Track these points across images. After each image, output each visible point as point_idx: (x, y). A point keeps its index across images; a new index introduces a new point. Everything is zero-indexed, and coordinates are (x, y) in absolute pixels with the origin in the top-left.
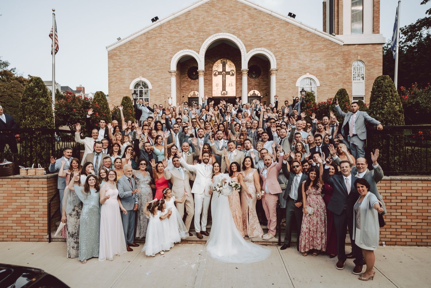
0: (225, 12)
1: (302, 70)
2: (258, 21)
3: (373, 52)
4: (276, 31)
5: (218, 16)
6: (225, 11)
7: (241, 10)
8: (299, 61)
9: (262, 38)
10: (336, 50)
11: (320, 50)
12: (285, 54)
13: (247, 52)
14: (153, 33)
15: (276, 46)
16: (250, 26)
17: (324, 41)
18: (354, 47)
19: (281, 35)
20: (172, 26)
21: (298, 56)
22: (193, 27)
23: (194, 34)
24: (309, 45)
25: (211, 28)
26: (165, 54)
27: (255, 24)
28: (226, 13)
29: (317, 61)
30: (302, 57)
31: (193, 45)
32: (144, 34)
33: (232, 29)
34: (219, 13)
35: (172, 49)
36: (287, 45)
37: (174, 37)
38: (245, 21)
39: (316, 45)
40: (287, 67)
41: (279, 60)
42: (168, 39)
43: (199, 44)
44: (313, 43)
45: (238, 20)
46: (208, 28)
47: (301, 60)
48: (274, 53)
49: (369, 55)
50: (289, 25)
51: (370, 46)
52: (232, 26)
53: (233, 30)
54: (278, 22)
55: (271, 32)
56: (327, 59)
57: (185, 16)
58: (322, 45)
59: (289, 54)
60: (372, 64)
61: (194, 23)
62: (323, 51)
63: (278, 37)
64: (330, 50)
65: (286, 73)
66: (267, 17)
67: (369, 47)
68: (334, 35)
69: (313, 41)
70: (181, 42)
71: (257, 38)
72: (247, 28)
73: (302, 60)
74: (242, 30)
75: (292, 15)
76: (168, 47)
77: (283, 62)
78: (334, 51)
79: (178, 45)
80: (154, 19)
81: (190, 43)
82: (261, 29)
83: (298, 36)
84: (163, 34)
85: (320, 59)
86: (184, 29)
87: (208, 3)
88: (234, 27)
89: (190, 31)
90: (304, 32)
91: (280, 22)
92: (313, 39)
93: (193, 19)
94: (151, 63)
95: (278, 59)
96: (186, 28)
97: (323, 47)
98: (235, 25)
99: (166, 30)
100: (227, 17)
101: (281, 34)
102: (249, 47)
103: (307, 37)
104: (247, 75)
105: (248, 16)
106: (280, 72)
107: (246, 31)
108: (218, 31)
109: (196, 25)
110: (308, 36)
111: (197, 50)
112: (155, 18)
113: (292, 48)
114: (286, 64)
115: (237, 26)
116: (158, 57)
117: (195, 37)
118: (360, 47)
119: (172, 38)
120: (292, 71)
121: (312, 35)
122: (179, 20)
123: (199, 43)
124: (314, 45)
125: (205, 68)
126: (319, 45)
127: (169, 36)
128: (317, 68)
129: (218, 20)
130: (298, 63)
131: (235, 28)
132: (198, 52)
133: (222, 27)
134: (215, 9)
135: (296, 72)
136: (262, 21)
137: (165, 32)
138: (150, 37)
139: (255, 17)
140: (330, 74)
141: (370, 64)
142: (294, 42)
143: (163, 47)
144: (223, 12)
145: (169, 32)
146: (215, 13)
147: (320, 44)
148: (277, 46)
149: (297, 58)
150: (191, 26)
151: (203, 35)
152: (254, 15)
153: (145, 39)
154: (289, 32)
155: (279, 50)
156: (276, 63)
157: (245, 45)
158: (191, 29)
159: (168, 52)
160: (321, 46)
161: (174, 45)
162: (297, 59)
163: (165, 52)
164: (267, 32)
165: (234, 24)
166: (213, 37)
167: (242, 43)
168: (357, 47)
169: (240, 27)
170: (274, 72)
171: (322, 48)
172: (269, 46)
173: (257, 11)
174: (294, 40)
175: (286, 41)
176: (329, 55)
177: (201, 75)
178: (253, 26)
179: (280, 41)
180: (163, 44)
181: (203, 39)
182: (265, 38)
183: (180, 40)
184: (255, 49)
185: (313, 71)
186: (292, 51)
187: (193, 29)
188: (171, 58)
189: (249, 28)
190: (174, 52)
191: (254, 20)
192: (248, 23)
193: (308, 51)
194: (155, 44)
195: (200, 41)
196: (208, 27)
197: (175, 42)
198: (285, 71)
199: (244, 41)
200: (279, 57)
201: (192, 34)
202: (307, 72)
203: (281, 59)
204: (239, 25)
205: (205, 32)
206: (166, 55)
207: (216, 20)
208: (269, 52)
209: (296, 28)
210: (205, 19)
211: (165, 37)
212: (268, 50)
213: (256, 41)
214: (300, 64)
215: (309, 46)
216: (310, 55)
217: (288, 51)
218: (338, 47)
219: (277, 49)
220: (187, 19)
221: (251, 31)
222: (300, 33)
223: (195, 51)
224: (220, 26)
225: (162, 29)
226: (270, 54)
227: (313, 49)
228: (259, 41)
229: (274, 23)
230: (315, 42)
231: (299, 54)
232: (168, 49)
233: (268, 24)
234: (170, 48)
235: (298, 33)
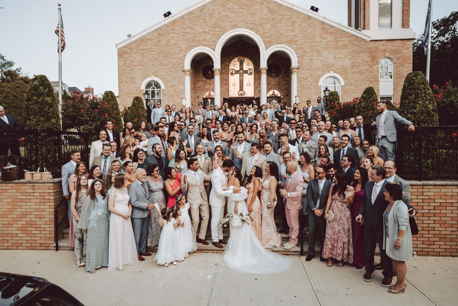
0: (242, 6)
1: (326, 68)
3: (402, 48)
4: (297, 26)
5: (235, 10)
6: (243, 5)
7: (260, 4)
8: (322, 59)
9: (282, 34)
10: (362, 47)
11: (345, 47)
12: (307, 51)
13: (266, 49)
14: (165, 29)
15: (297, 42)
16: (270, 21)
17: (349, 36)
18: (381, 43)
19: (302, 30)
20: (186, 21)
21: (321, 53)
22: (208, 22)
23: (209, 30)
24: (333, 41)
25: (227, 23)
27: (275, 19)
28: (243, 7)
29: (342, 58)
30: (325, 54)
31: (209, 42)
32: (156, 30)
33: (250, 24)
34: (236, 7)
35: (185, 46)
36: (309, 41)
37: (188, 33)
38: (264, 15)
39: (340, 41)
40: (309, 65)
41: (301, 58)
42: (181, 36)
43: (215, 41)
44: (337, 39)
45: (257, 14)
46: (224, 24)
47: (324, 57)
48: (295, 50)
49: (398, 51)
50: (312, 19)
51: (399, 42)
52: (250, 21)
53: (251, 26)
54: (300, 17)
55: (292, 28)
56: (352, 56)
57: (200, 10)
58: (347, 41)
59: (312, 51)
60: (401, 61)
61: (209, 18)
62: (348, 47)
63: (300, 32)
64: (356, 46)
65: (308, 71)
66: (287, 11)
67: (398, 43)
68: (361, 30)
69: (337, 37)
70: (196, 39)
71: (277, 34)
72: (267, 23)
73: (326, 57)
74: (260, 25)
75: (315, 8)
76: (182, 45)
77: (305, 60)
78: (360, 48)
79: (192, 41)
80: (167, 14)
81: (205, 40)
82: (280, 24)
83: (321, 31)
84: (176, 30)
85: (345, 56)
86: (199, 25)
88: (252, 22)
89: (205, 27)
90: (327, 27)
91: (301, 16)
92: (337, 35)
93: (208, 14)
94: (163, 61)
95: (299, 57)
96: (201, 24)
97: (348, 43)
98: (253, 20)
99: (179, 26)
100: (245, 12)
101: (303, 29)
102: (268, 44)
103: (331, 33)
104: (266, 73)
105: (267, 10)
106: (302, 70)
107: (265, 26)
108: (235, 26)
109: (211, 20)
111: (213, 47)
113: (315, 44)
114: (308, 62)
115: (256, 21)
116: (171, 55)
117: (210, 34)
118: (388, 43)
119: (186, 34)
120: (314, 69)
121: (336, 30)
122: (194, 15)
123: (215, 39)
124: (338, 41)
125: (221, 67)
126: (344, 41)
127: (182, 32)
128: (341, 66)
129: (235, 15)
130: (320, 60)
131: (253, 23)
132: (214, 50)
133: (239, 22)
134: (232, 3)
135: (318, 70)
136: (282, 15)
137: (178, 28)
138: (162, 33)
139: (274, 12)
140: (355, 72)
141: (399, 61)
142: (317, 38)
143: (176, 44)
144: (240, 6)
145: (183, 28)
146: (232, 7)
148: (299, 42)
149: (320, 55)
150: (206, 21)
151: (218, 31)
152: (274, 8)
153: (157, 35)
154: (312, 27)
155: (301, 46)
156: (297, 61)
157: (264, 41)
158: (206, 25)
159: (181, 50)
160: (346, 43)
161: (188, 42)
162: (320, 56)
163: (179, 49)
164: (288, 28)
165: (252, 19)
166: (229, 33)
167: (260, 39)
168: (385, 43)
169: (258, 22)
170: (295, 70)
171: (347, 44)
172: (290, 42)
174: (317, 35)
175: (308, 37)
176: (355, 52)
177: (217, 74)
178: (272, 21)
179: (302, 37)
180: (176, 41)
181: (218, 35)
182: (285, 34)
183: (194, 36)
184: (275, 46)
185: (337, 69)
186: (314, 48)
187: (208, 24)
188: (185, 56)
189: (268, 23)
190: (188, 49)
191: (274, 15)
192: (267, 18)
193: (332, 48)
194: (168, 41)
195: (215, 37)
196: (225, 22)
197: (189, 39)
198: (307, 70)
199: (263, 37)
200: (300, 55)
201: (207, 29)
202: (332, 70)
203: (303, 57)
204: (257, 20)
205: (221, 27)
206: (179, 53)
207: (233, 15)
208: (290, 49)
209: (319, 22)
210: (221, 14)
211: (178, 34)
212: (289, 47)
213: (276, 38)
214: (323, 61)
215: (333, 43)
216: (334, 52)
217: (311, 48)
218: (365, 42)
219: (298, 46)
220: (202, 13)
221: (270, 27)
222: (323, 28)
223: (210, 48)
224: (237, 21)
225: (175, 25)
226: (291, 51)
227: (338, 45)
228: (279, 38)
229: (296, 18)
230: (339, 37)
231: (322, 51)
232: (181, 47)
233: (289, 18)
234: (183, 45)
235: (321, 28)
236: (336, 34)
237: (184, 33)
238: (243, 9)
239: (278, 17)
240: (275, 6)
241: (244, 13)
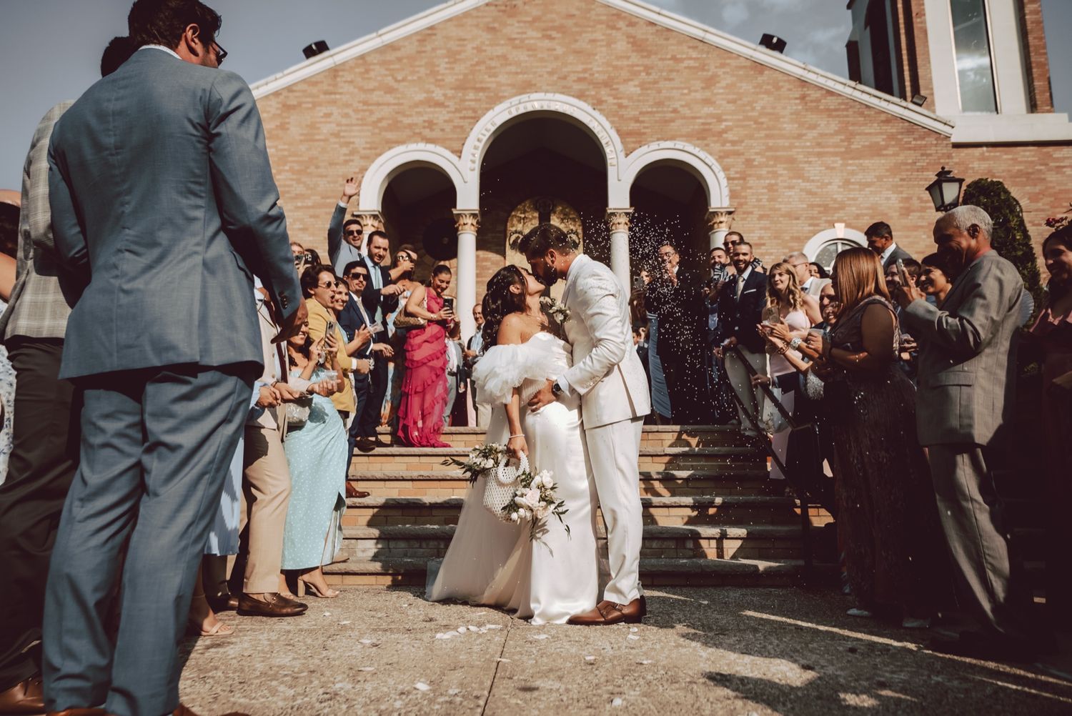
0: (549, 33)
1: (820, 212)
2: (661, 59)
3: (1043, 167)
4: (721, 91)
5: (527, 42)
6: (553, 28)
7: (604, 26)
8: (808, 185)
9: (675, 111)
10: (929, 152)
11: (876, 151)
12: (756, 163)
13: (627, 155)
14: (304, 91)
15: (725, 135)
16: (637, 74)
17: (887, 121)
18: (977, 151)
19: (739, 102)
20: (373, 70)
21: (803, 169)
22: (443, 74)
23: (445, 95)
24: (837, 133)
25: (503, 79)
26: (342, 158)
27: (652, 68)
29: (868, 185)
30: (814, 170)
31: (442, 130)
32: (277, 94)
33: (574, 81)
34: (531, 33)
35: (367, 143)
36: (762, 134)
37: (378, 104)
38: (618, 58)
39: (859, 134)
40: (764, 202)
41: (738, 181)
42: (356, 111)
43: (462, 127)
44: (850, 128)
45: (596, 54)
46: (493, 79)
47: (813, 181)
48: (720, 159)
49: (1033, 176)
50: (766, 72)
51: (1030, 151)
52: (574, 72)
53: (577, 87)
54: (728, 64)
55: (707, 94)
56: (902, 180)
57: (419, 41)
58: (881, 134)
59: (771, 163)
60: (1044, 205)
61: (447, 63)
62: (885, 152)
63: (731, 107)
64: (910, 149)
65: (764, 223)
66: (689, 47)
67: (1028, 153)
68: (921, 102)
70: (401, 122)
71: (658, 112)
72: (626, 81)
73: (818, 181)
74: (606, 84)
75: (775, 40)
76: (354, 137)
77: (751, 188)
78: (922, 155)
79: (390, 128)
80: (314, 47)
81: (430, 124)
82: (668, 84)
83: (796, 104)
84: (341, 94)
85: (880, 178)
86: (414, 81)
87: (496, 6)
88: (582, 75)
89: (432, 87)
90: (815, 95)
91: (733, 63)
92: (847, 116)
93: (444, 52)
94: (291, 186)
95: (733, 179)
96: (420, 78)
97: (883, 140)
98: (585, 71)
99: (351, 82)
100: (558, 48)
101: (740, 99)
102: (632, 139)
103: (828, 110)
104: (627, 227)
105: (628, 43)
106: (743, 219)
107: (622, 88)
108: (527, 87)
109: (453, 69)
110: (832, 107)
111: (456, 146)
112: (316, 44)
113: (781, 142)
114: (762, 194)
115: (593, 74)
116: (317, 167)
117: (448, 106)
118: (997, 152)
119: (370, 108)
120: (782, 216)
121: (842, 104)
122: (398, 54)
123: (461, 123)
124: (853, 134)
126: (870, 134)
127: (359, 102)
128: (868, 208)
129: (529, 56)
130: (801, 190)
131: (585, 79)
132: (459, 153)
133: (540, 76)
134: (519, 22)
135: (797, 219)
136: (674, 58)
137: (347, 88)
138: (295, 103)
139: (649, 48)
140: (916, 228)
141: (1040, 205)
142: (785, 126)
143: (337, 135)
144: (544, 30)
145: (361, 89)
146: (518, 33)
147: (873, 131)
148: (729, 136)
149: (799, 175)
150: (438, 71)
151: (475, 100)
152: (647, 40)
153: (277, 109)
154: (767, 92)
155: (736, 148)
156: (726, 192)
157: (618, 131)
158: (437, 80)
159: (353, 152)
160: (880, 139)
161: (377, 131)
162: (799, 178)
164: (693, 94)
165: (580, 68)
166: (509, 105)
167: (607, 125)
168: (987, 154)
169: (600, 77)
170: (722, 219)
171: (883, 143)
172: (701, 136)
173: (657, 31)
174: (784, 117)
175: (756, 122)
176: (909, 167)
177: (466, 227)
178: (643, 74)
179: (739, 120)
180: (339, 125)
181: (474, 111)
182: (686, 111)
183: (398, 113)
184: (654, 146)
185: (858, 216)
186: (778, 154)
187: (443, 80)
188: (364, 170)
189: (632, 80)
190: (373, 151)
191: (648, 56)
192: (628, 66)
193: (835, 154)
194: (313, 126)
195: (464, 118)
196: (495, 75)
197: (380, 120)
198: (761, 217)
199: (616, 119)
200: (737, 173)
201: (438, 94)
202: (840, 221)
203: (744, 179)
204: (598, 72)
205: (483, 89)
206: (346, 162)
207: (522, 56)
208: (702, 155)
209: (789, 81)
210: (485, 51)
211: (347, 105)
212: (697, 149)
213: (656, 122)
214: (810, 193)
215: (837, 139)
216: (842, 165)
217: (768, 154)
218: (936, 139)
219: (728, 147)
220: (423, 49)
221: (638, 90)
222: (803, 98)
223: (446, 148)
224: (535, 73)
225: (339, 79)
226: (707, 161)
227: (853, 147)
228: (667, 122)
229: (716, 67)
230: (853, 124)
231: (806, 162)
232: (353, 143)
233: (695, 68)
234: (360, 139)
235: (797, 96)
236: (845, 113)
237: (364, 105)
238: (554, 39)
239: (660, 63)
240: (652, 34)
241: (555, 50)
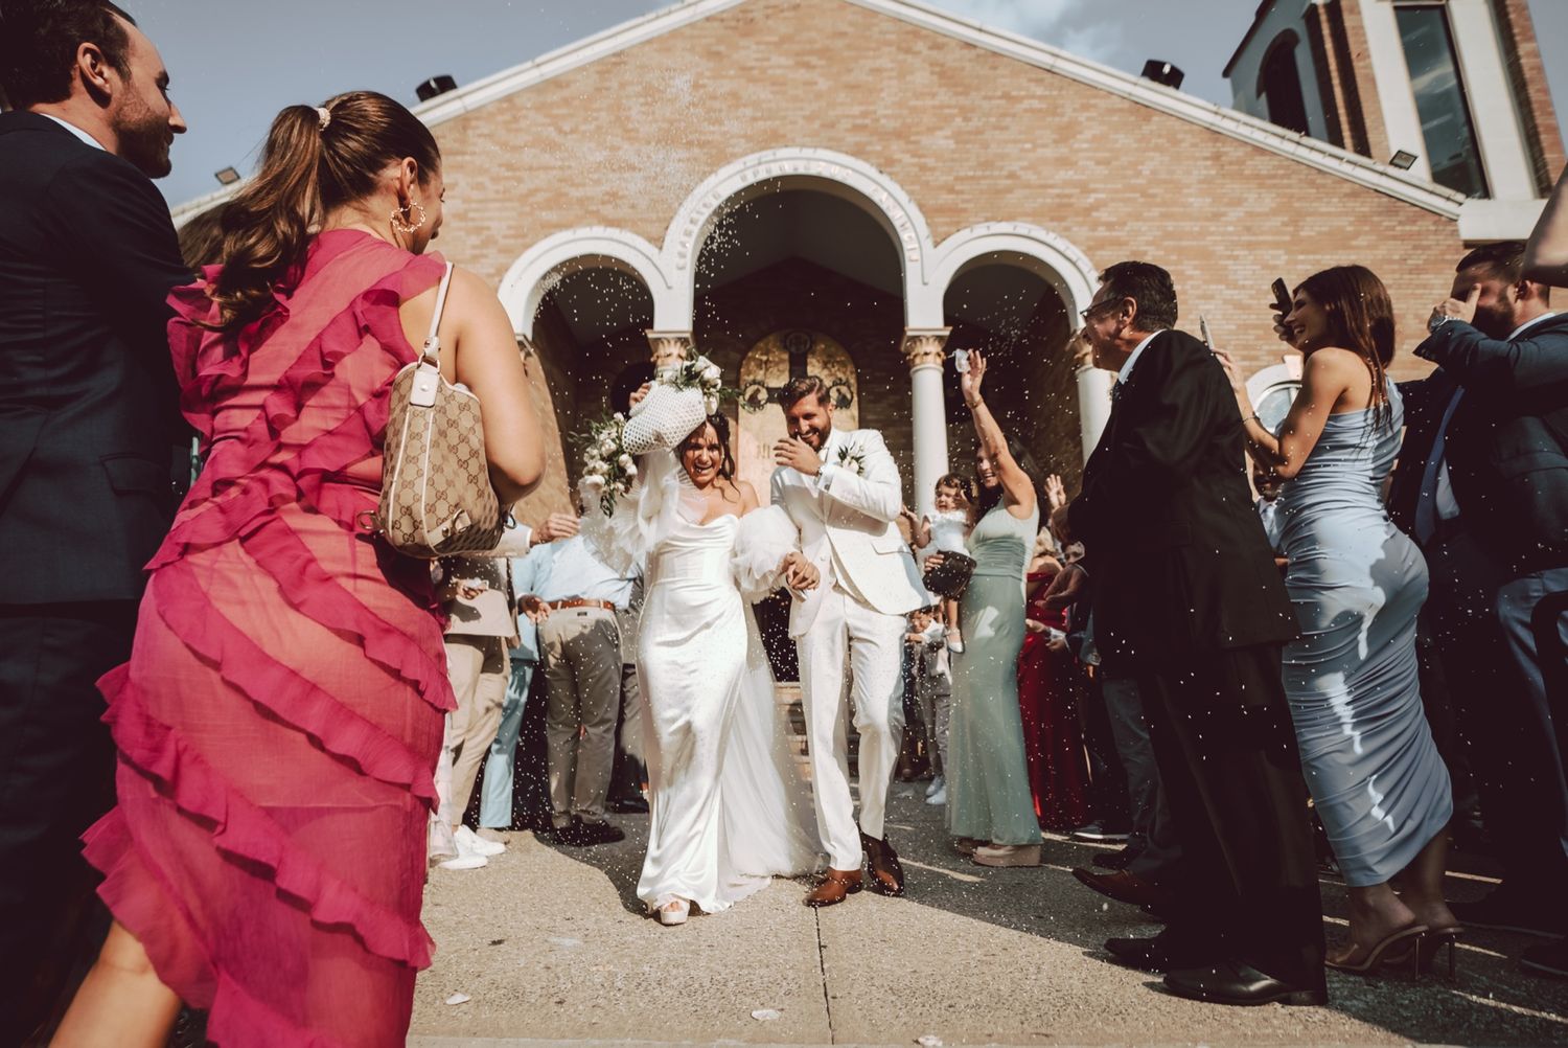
0: (806, 59)
1: (1258, 338)
2: (986, 98)
4: (1085, 146)
5: (770, 72)
6: (811, 53)
7: (893, 49)
8: (1235, 294)
9: (1012, 176)
10: (1425, 243)
11: (1339, 240)
13: (936, 244)
15: (1095, 214)
16: (948, 119)
17: (1354, 195)
19: (1115, 163)
21: (1225, 268)
22: (636, 122)
23: (638, 153)
24: (1275, 212)
25: (732, 127)
26: (469, 252)
27: (973, 110)
28: (814, 60)
30: (1245, 270)
31: (633, 207)
33: (847, 130)
34: (777, 59)
37: (531, 168)
38: (917, 96)
39: (1311, 214)
42: (496, 180)
43: (664, 202)
44: (1297, 205)
45: (882, 90)
46: (715, 128)
48: (1089, 252)
50: (1156, 119)
52: (848, 116)
53: (851, 139)
54: (1095, 106)
55: (1063, 150)
57: (598, 72)
58: (1347, 214)
61: (642, 105)
62: (1354, 243)
63: (1102, 171)
64: (1395, 238)
66: (1030, 80)
68: (1407, 165)
70: (566, 195)
71: (984, 178)
72: (931, 130)
73: (1252, 287)
74: (898, 135)
75: (1167, 69)
76: (491, 219)
78: (1415, 247)
79: (549, 205)
80: (433, 84)
81: (614, 198)
82: (1000, 136)
83: (1206, 168)
84: (473, 154)
86: (589, 132)
87: (722, 20)
88: (859, 121)
89: (619, 142)
90: (1235, 152)
91: (1102, 103)
92: (1289, 186)
93: (638, 88)
96: (599, 128)
97: (1351, 224)
98: (864, 115)
99: (490, 135)
100: (821, 80)
101: (1117, 159)
102: (944, 220)
103: (1257, 176)
104: (939, 361)
105: (932, 73)
107: (925, 140)
108: (773, 139)
109: (652, 113)
110: (1264, 172)
111: (654, 230)
112: (437, 80)
113: (1187, 226)
115: (877, 120)
117: (643, 170)
119: (518, 174)
121: (1282, 167)
122: (566, 93)
123: (664, 194)
124: (1301, 214)
125: (696, 324)
126: (1329, 214)
127: (500, 165)
129: (772, 93)
130: (1226, 302)
131: (864, 127)
132: (658, 241)
134: (758, 43)
136: (1006, 96)
137: (483, 145)
139: (967, 81)
142: (1191, 200)
144: (797, 54)
145: (504, 145)
146: (757, 60)
147: (1333, 209)
148: (1103, 215)
149: (1220, 277)
150: (628, 117)
151: (687, 160)
152: (963, 69)
154: (1158, 149)
155: (1114, 234)
157: (921, 207)
158: (626, 131)
159: (487, 243)
160: (1346, 224)
161: (527, 209)
162: (1220, 282)
163: (474, 240)
164: (1040, 151)
165: (857, 110)
166: (742, 167)
167: (903, 197)
169: (891, 125)
171: (1350, 229)
172: (1057, 215)
173: (978, 56)
174: (1188, 186)
175: (1144, 194)
176: (1396, 267)
177: (670, 360)
178: (959, 120)
179: (1116, 191)
180: (466, 200)
182: (1030, 177)
183: (560, 181)
184: (981, 229)
187: (636, 130)
188: (501, 271)
189: (941, 128)
190: (520, 241)
191: (966, 94)
192: (934, 107)
193: (1276, 245)
196: (719, 122)
197: (532, 192)
199: (917, 188)
201: (627, 152)
204: (885, 116)
205: (700, 144)
206: (475, 258)
207: (763, 93)
208: (1061, 244)
209: (1191, 132)
210: (704, 86)
211: (482, 171)
212: (1052, 235)
213: (982, 192)
214: (1239, 306)
215: (1276, 222)
216: (1288, 262)
217: (1166, 243)
218: (1435, 223)
219: (1102, 232)
220: (607, 84)
221: (951, 144)
222: (1217, 157)
223: (638, 234)
224: (784, 118)
225: (470, 132)
226: (1068, 253)
227: (1302, 234)
228: (1000, 192)
229: (1075, 110)
230: (1300, 199)
231: (1229, 257)
232: (488, 228)
233: (1040, 110)
234: (499, 222)
235: (1208, 155)
236: (1285, 181)
237: (508, 170)
238: (814, 67)
239: (986, 104)
240: (970, 60)
241: (816, 83)
